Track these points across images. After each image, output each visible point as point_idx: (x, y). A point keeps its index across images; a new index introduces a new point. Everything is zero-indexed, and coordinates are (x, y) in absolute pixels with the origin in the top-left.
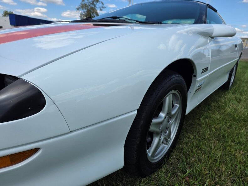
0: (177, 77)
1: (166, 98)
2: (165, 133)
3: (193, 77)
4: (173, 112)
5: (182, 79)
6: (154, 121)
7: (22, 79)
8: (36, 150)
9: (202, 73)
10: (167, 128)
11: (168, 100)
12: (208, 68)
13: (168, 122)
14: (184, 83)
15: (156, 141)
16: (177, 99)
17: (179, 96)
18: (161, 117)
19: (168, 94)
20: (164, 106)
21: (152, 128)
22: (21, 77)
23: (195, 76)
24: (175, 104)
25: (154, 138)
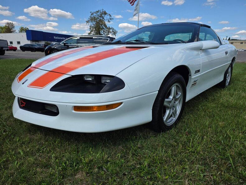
0: (178, 76)
1: (172, 88)
2: (173, 109)
3: (189, 76)
4: (177, 97)
5: (181, 77)
6: (166, 100)
7: (116, 77)
8: (122, 103)
9: (195, 73)
10: (174, 107)
11: (173, 89)
12: (200, 70)
13: (175, 103)
14: (183, 79)
15: (168, 112)
16: (179, 89)
17: (180, 88)
18: (170, 99)
19: (174, 85)
20: (172, 93)
21: (165, 104)
22: (116, 76)
23: (190, 75)
24: (178, 93)
25: (166, 111)
